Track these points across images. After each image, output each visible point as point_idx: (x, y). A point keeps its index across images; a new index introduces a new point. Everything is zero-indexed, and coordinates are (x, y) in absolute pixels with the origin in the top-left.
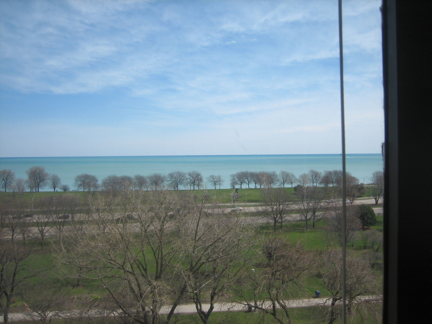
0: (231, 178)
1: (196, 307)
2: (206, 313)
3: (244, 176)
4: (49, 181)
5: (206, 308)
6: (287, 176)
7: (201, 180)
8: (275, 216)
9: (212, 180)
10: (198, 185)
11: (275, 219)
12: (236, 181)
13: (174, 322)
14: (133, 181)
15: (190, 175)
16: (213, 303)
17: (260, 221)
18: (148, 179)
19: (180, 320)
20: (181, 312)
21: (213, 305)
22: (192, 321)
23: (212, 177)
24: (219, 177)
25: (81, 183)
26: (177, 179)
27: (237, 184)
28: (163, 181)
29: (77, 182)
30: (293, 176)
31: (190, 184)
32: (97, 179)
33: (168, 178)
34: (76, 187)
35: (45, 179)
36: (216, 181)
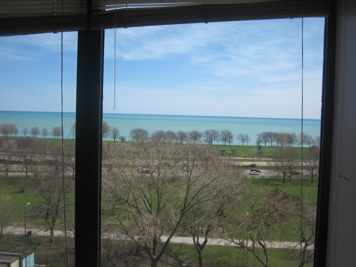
0: (257, 137)
1: (193, 240)
2: (201, 245)
3: (268, 136)
4: (110, 133)
5: (201, 240)
6: (305, 138)
7: (231, 137)
8: (285, 170)
9: (241, 138)
10: (229, 142)
11: (284, 173)
12: (261, 140)
13: (178, 250)
14: (176, 135)
15: (222, 132)
16: (207, 237)
17: (272, 174)
18: (188, 135)
19: (183, 249)
20: (186, 243)
21: (207, 239)
22: (192, 251)
23: (241, 135)
24: (247, 136)
25: (135, 135)
26: (212, 136)
27: (262, 142)
28: (200, 137)
29: (132, 134)
30: (311, 138)
31: (222, 140)
32: (148, 132)
33: (204, 135)
34: (131, 138)
35: (107, 131)
36: (244, 138)
